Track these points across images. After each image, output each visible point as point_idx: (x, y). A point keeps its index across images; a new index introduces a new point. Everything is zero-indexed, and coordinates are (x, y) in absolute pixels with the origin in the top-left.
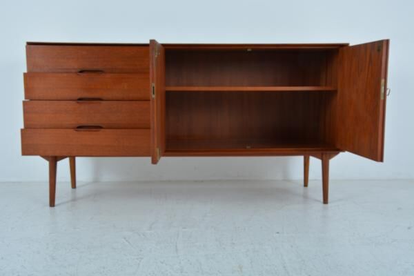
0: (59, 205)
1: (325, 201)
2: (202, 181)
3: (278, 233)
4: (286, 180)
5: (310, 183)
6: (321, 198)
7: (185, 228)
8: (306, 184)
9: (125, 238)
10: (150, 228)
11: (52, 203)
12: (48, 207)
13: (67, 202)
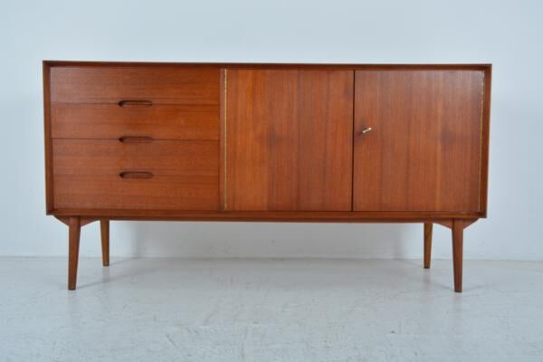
0: (81, 287)
1: (458, 288)
2: (282, 259)
3: (393, 332)
4: (399, 259)
5: (432, 264)
6: (452, 285)
7: (255, 323)
8: (427, 265)
9: (168, 337)
10: (206, 322)
11: (72, 285)
12: (66, 291)
13: (95, 284)
